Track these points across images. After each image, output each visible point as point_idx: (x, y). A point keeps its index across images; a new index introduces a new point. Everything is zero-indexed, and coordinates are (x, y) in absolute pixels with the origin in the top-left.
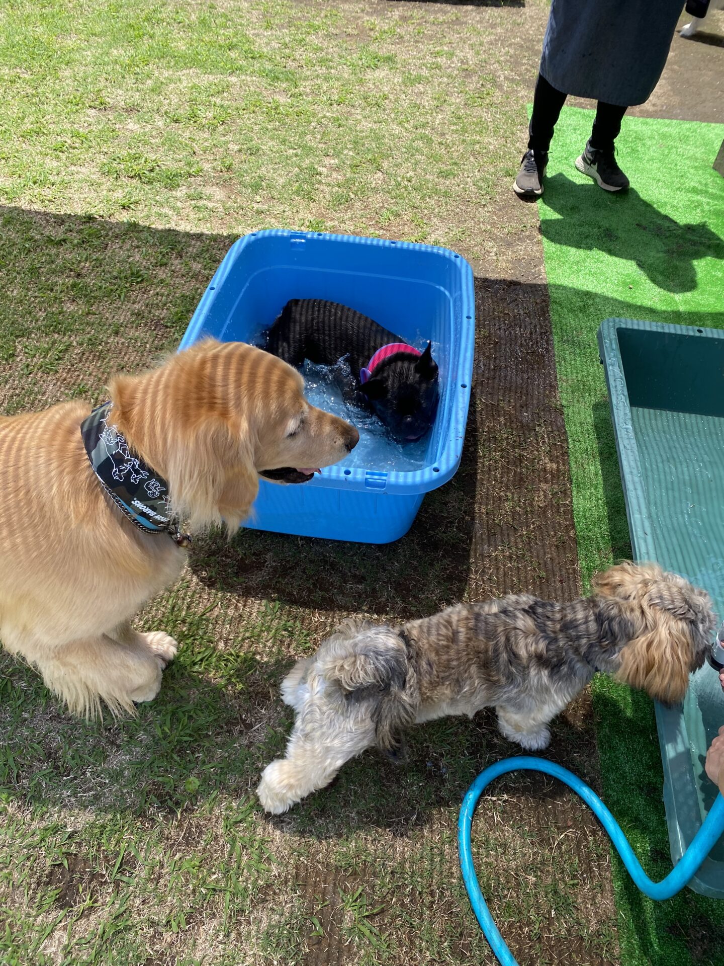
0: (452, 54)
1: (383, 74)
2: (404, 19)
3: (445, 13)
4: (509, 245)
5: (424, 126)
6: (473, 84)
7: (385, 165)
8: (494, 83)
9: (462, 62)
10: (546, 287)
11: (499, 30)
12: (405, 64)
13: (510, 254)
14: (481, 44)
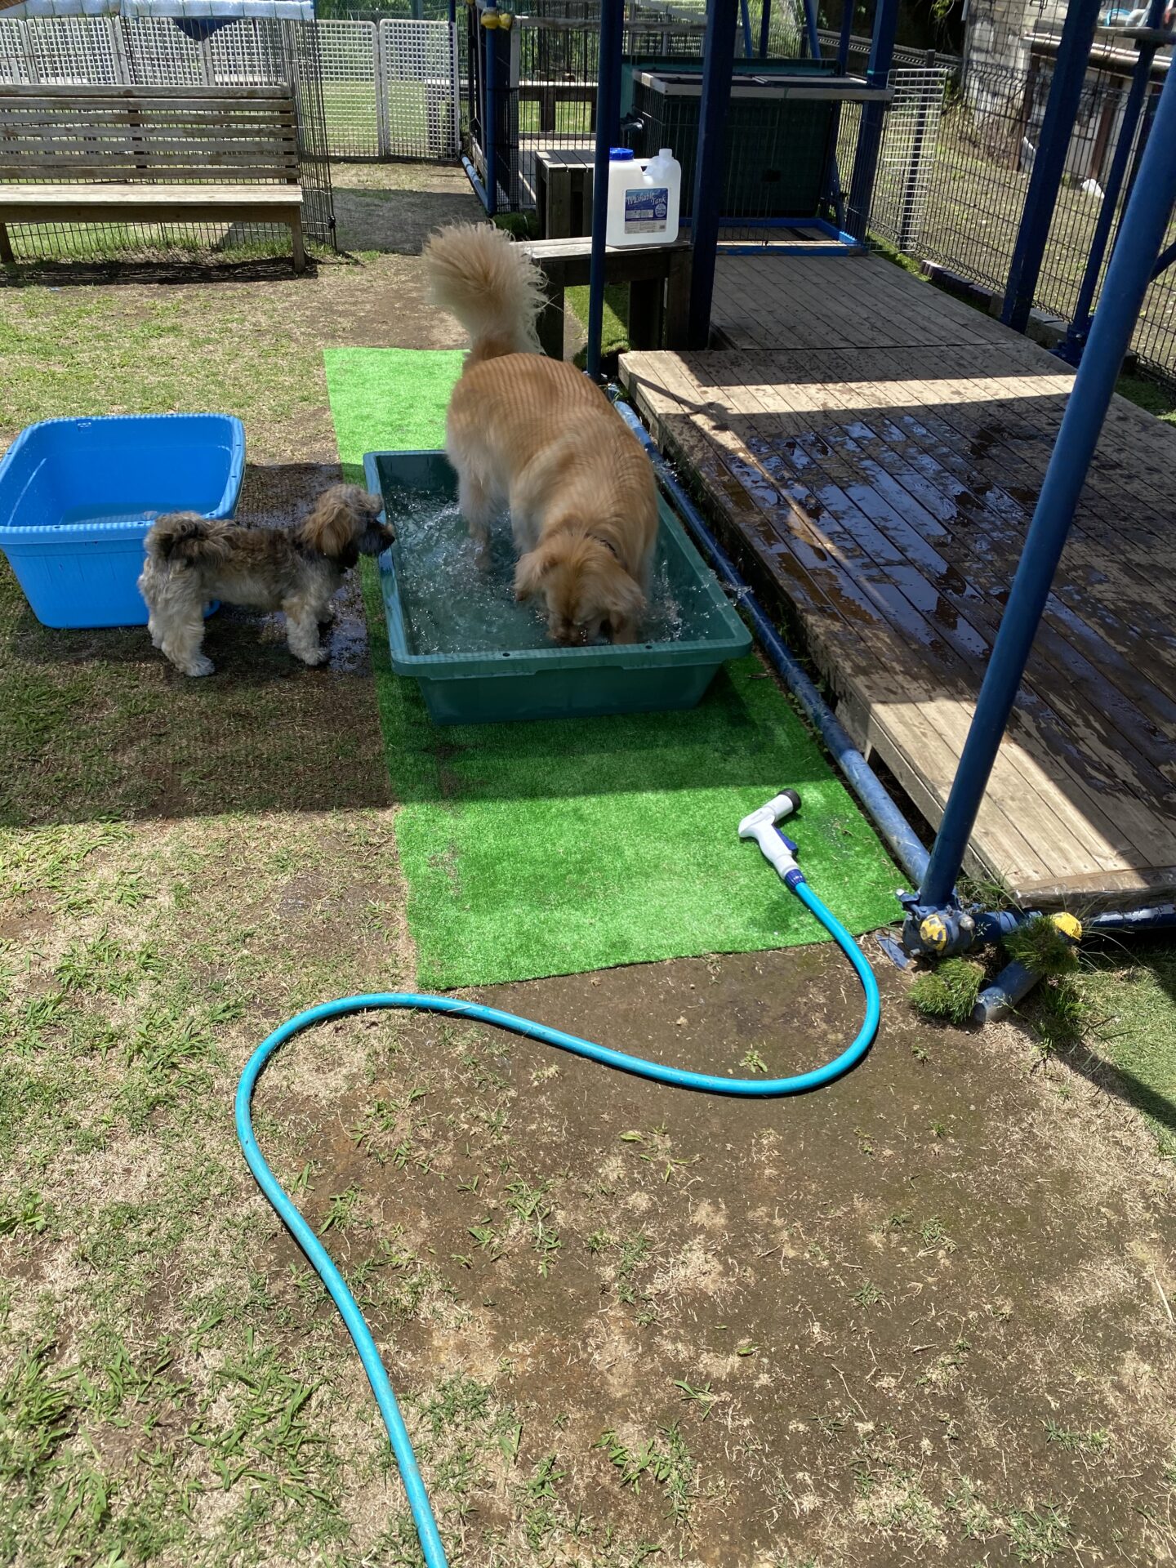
0: (244, 320)
1: (167, 341)
2: (189, 298)
3: (235, 289)
4: (304, 444)
5: (214, 375)
6: (265, 343)
7: (177, 405)
8: (289, 337)
9: (255, 325)
10: (339, 466)
11: (294, 298)
12: (191, 331)
13: (305, 450)
14: (274, 310)
